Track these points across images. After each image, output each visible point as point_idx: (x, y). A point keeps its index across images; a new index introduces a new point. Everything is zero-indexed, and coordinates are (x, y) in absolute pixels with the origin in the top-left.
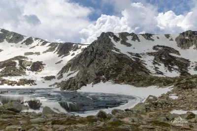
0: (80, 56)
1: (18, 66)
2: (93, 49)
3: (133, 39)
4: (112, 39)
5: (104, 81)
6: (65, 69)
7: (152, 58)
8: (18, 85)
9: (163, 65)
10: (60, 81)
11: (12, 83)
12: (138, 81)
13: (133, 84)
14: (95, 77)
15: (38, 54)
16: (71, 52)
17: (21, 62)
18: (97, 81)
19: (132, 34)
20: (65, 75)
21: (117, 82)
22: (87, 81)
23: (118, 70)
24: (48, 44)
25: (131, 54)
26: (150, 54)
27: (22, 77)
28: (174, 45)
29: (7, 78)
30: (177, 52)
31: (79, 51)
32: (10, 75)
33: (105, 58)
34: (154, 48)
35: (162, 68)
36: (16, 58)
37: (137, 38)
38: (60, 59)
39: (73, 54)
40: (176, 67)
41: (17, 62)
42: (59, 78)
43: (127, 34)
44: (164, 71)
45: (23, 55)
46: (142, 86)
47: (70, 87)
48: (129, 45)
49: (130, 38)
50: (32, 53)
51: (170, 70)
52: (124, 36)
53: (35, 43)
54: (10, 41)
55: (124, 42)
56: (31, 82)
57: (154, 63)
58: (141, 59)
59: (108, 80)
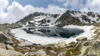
0: (61, 18)
1: (44, 21)
2: (64, 15)
3: (76, 13)
4: (70, 12)
5: (70, 25)
6: (56, 21)
7: (82, 18)
8: (45, 26)
9: (84, 20)
10: (55, 25)
11: (44, 26)
12: (80, 24)
13: (79, 25)
14: (67, 23)
15: (49, 18)
16: (57, 17)
17: (45, 20)
18: (68, 25)
19: (75, 11)
20: (57, 23)
21: (74, 25)
22: (65, 25)
23: (74, 21)
24: (51, 15)
25: (76, 17)
26: (81, 17)
27: (46, 24)
28: (86, 15)
29: (42, 24)
30: (87, 17)
31: (60, 16)
32: (43, 24)
33: (69, 18)
34: (82, 16)
35: (84, 21)
36: (44, 19)
37: (77, 13)
38: (54, 19)
39: (58, 17)
40: (88, 21)
41: (44, 20)
42: (55, 24)
43: (74, 11)
44: (85, 22)
45: (45, 18)
46: (82, 26)
47: (60, 27)
48: (75, 14)
49: (75, 12)
50: (47, 18)
51: (86, 22)
52: (73, 12)
53: (48, 15)
54: (42, 15)
55: (73, 13)
56: (48, 25)
57: (82, 20)
58: (79, 18)
59: (71, 24)
